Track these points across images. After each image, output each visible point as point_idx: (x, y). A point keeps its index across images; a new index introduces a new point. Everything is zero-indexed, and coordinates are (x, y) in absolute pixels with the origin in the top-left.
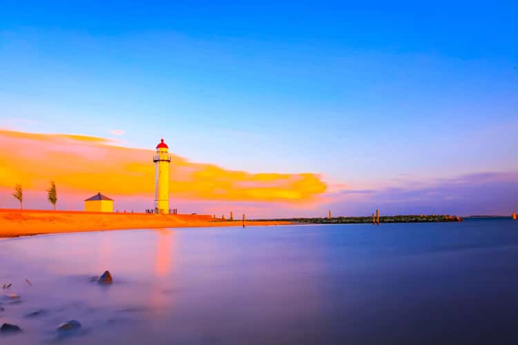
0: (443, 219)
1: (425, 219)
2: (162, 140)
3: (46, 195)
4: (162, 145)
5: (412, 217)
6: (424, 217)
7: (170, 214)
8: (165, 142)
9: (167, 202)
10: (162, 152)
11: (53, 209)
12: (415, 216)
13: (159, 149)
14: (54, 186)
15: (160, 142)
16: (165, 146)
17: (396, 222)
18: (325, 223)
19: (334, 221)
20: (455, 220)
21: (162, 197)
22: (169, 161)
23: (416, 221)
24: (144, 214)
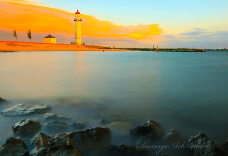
0: (197, 51)
1: (189, 50)
2: (78, 10)
3: (27, 35)
4: (78, 13)
5: (184, 49)
6: (189, 49)
7: (82, 45)
8: (79, 11)
9: (80, 39)
10: (78, 16)
11: (30, 42)
12: (185, 49)
13: (77, 15)
14: (30, 31)
15: (77, 11)
16: (79, 13)
17: (177, 51)
18: (147, 51)
19: (151, 50)
20: (202, 51)
21: (78, 37)
22: (81, 20)
23: (185, 51)
24: (70, 45)
